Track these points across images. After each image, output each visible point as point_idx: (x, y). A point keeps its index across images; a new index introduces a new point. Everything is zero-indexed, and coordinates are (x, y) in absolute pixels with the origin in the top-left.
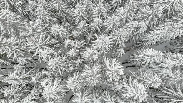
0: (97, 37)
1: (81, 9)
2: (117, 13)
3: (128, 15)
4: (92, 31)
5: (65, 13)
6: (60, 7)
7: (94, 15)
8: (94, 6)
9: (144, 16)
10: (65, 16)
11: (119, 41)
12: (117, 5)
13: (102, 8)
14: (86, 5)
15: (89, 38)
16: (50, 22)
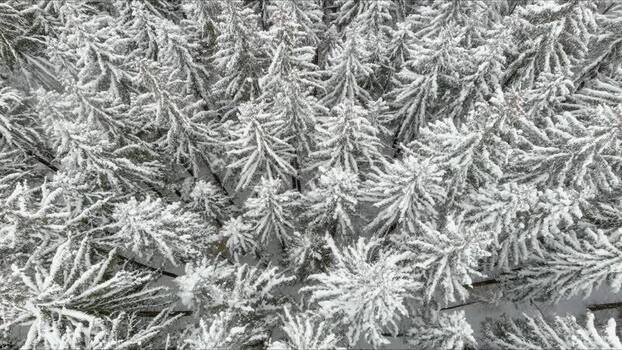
0: (335, 251)
1: (259, 127)
2: (427, 143)
3: (486, 154)
4: (312, 219)
5: (194, 140)
6: (172, 117)
7: (323, 152)
8: (320, 113)
9: (552, 157)
10: (197, 154)
11: (444, 275)
12: (419, 105)
13: (358, 121)
14: (285, 110)
15: (298, 255)
16: (126, 181)
